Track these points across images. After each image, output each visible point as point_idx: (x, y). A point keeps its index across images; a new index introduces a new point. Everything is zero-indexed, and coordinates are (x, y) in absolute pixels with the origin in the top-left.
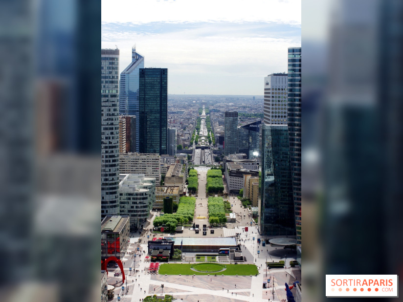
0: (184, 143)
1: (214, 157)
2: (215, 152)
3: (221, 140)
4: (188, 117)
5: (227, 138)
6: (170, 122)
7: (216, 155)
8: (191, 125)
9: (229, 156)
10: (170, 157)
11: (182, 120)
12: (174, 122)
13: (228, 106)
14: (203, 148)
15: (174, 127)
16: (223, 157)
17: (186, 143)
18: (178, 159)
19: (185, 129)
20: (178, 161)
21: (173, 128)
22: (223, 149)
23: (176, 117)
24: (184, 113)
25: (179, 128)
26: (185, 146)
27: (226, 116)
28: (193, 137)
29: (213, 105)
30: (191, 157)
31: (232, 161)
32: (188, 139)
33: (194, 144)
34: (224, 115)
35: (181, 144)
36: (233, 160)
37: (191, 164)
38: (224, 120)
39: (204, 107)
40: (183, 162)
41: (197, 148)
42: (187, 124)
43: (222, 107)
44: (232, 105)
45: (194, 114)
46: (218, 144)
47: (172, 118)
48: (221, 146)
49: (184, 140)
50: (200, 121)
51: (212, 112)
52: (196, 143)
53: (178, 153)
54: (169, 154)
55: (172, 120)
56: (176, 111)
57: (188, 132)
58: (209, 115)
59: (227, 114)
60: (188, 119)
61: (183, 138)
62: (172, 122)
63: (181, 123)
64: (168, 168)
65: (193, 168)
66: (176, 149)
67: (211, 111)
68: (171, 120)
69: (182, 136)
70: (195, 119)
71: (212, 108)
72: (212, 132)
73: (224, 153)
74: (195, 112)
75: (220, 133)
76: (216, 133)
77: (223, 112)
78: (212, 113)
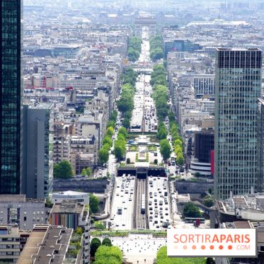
0: (78, 157)
1: (180, 204)
2: (182, 188)
3: (203, 146)
4: (92, 67)
5: (222, 140)
6: (32, 86)
7: (186, 198)
8: (102, 96)
9: (232, 199)
10: (30, 205)
11: (71, 77)
12: (44, 86)
13: (227, 30)
14: (142, 174)
15: (45, 100)
16: (210, 204)
17: (84, 156)
18: (56, 209)
19: (80, 109)
20: (58, 218)
21: (42, 106)
22: (211, 177)
23: (49, 67)
24: (80, 52)
25: (60, 105)
26: (81, 165)
27: (220, 65)
28: (110, 134)
29: (175, 27)
30: (102, 203)
31: (240, 219)
32: (91, 143)
33: (112, 158)
34: (215, 61)
35: (69, 158)
36: (243, 214)
37: (101, 228)
38: (213, 77)
39: (145, 35)
40: (74, 220)
41: (120, 173)
42: (89, 93)
43: (209, 34)
44: (243, 27)
45: (111, 59)
46: (193, 160)
47: (36, 71)
48: (204, 168)
49: (79, 146)
50: (133, 83)
51: (172, 49)
52: (119, 156)
53: (56, 189)
54: (25, 192)
55: (37, 76)
56: (50, 47)
57: (92, 119)
58: (161, 62)
59: (226, 59)
60: (93, 76)
61: (74, 138)
62: (37, 83)
63: (68, 90)
64: (23, 240)
65: (108, 243)
66: (51, 175)
67: (168, 48)
68: (33, 79)
69: (70, 130)
70: (114, 74)
71: (171, 36)
72: (172, 119)
73: (215, 191)
74: (114, 53)
75: (199, 124)
76: (187, 122)
77: (210, 52)
78: (172, 55)
